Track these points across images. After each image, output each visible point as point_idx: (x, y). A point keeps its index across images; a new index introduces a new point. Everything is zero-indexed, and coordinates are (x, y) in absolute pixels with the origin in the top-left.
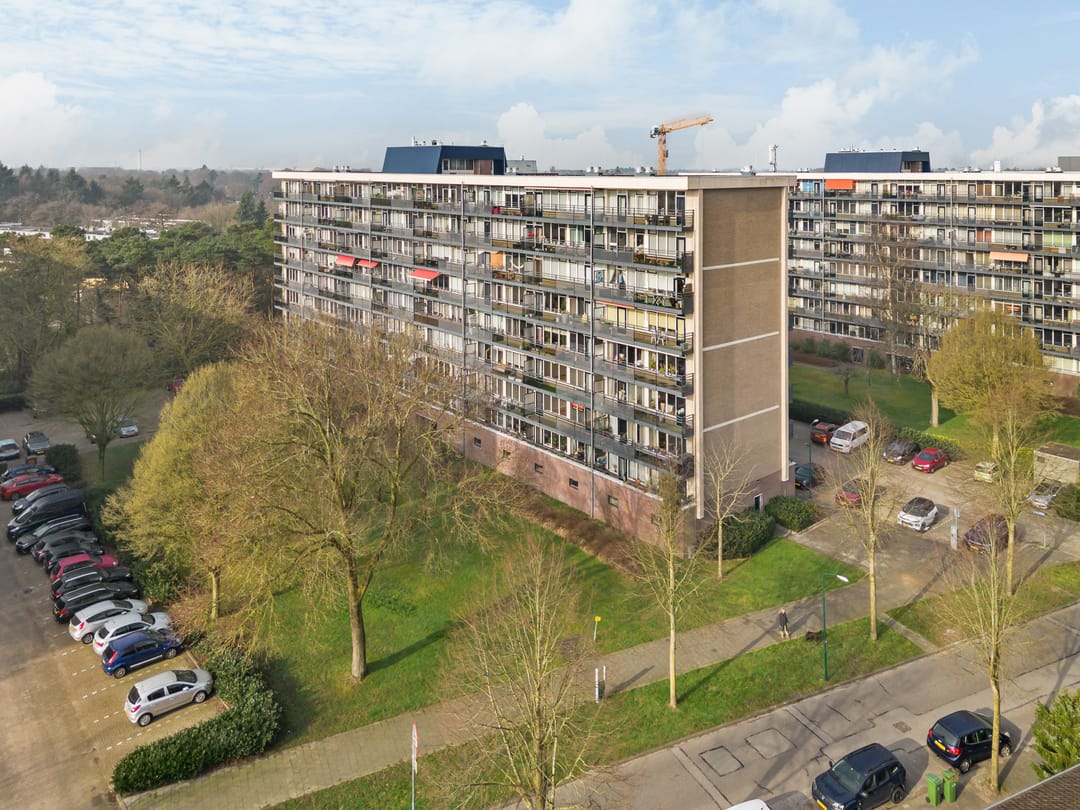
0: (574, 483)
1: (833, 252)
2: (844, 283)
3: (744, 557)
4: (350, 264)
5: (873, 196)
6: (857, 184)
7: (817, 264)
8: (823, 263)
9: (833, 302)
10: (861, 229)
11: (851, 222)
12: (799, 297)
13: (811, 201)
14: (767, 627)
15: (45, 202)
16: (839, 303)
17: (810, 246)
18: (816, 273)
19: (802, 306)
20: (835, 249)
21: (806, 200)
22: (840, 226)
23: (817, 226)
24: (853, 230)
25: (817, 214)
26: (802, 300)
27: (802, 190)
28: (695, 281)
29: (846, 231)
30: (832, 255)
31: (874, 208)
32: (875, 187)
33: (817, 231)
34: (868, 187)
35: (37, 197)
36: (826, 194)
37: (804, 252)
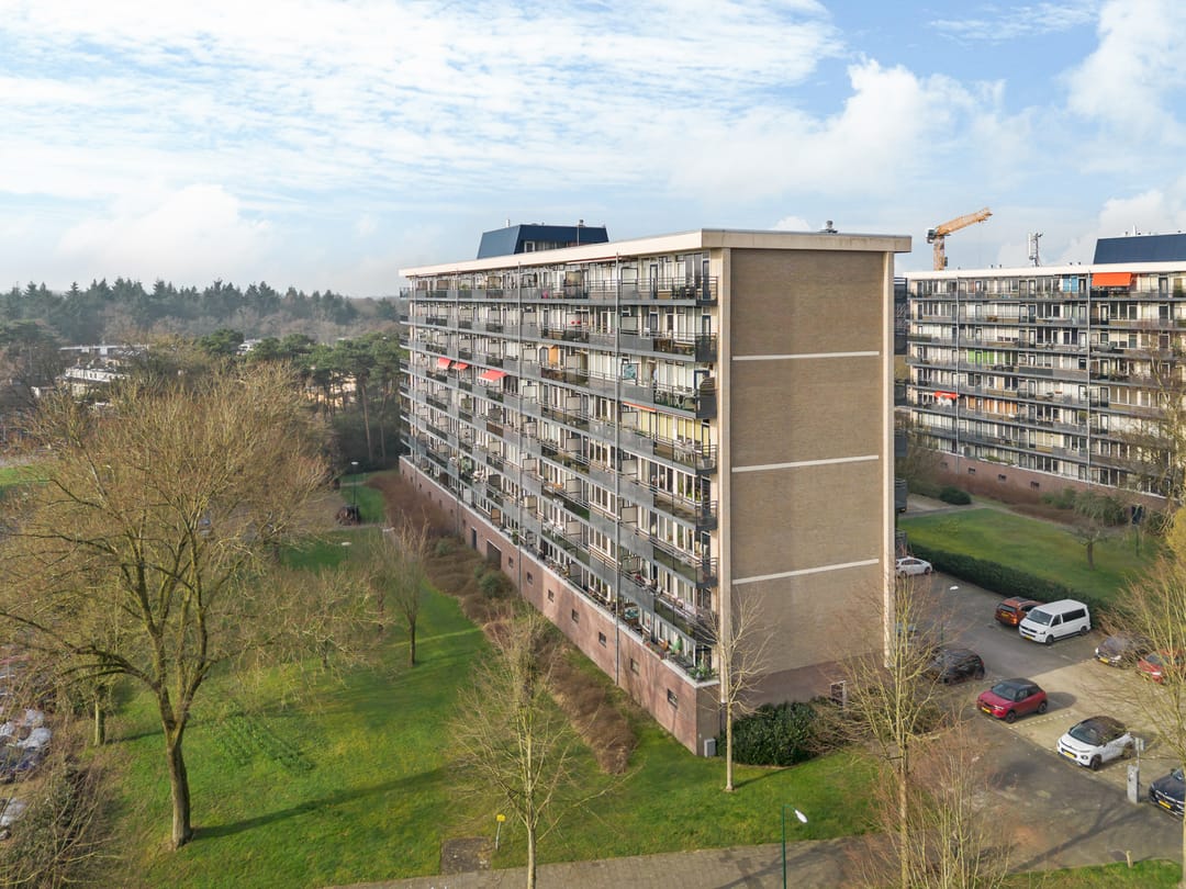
0: (602, 637)
1: (1105, 373)
2: (1121, 415)
3: (781, 764)
4: (445, 367)
5: (1161, 295)
6: (1138, 279)
7: (1083, 389)
8: (1089, 387)
9: (1104, 442)
10: (1145, 341)
11: (1129, 331)
12: (1059, 433)
13: (1074, 303)
14: (751, 872)
15: (295, 319)
16: (1114, 443)
17: (1073, 364)
18: (1081, 402)
19: (1062, 445)
20: (1109, 368)
21: (1067, 303)
22: (1115, 338)
23: (1083, 338)
24: (1133, 342)
25: (1082, 322)
26: (1062, 437)
27: (1061, 289)
28: (720, 374)
29: (1123, 344)
30: (1103, 377)
31: (1163, 311)
32: (1164, 282)
33: (1083, 343)
34: (1154, 283)
35: (290, 314)
36: (1093, 293)
37: (1064, 372)
